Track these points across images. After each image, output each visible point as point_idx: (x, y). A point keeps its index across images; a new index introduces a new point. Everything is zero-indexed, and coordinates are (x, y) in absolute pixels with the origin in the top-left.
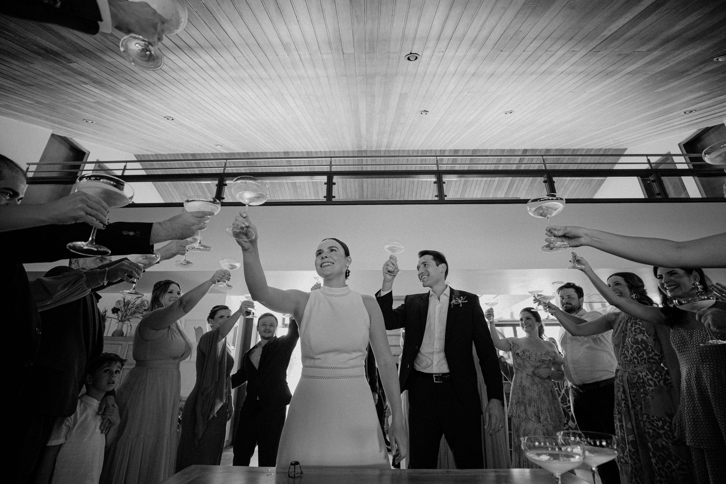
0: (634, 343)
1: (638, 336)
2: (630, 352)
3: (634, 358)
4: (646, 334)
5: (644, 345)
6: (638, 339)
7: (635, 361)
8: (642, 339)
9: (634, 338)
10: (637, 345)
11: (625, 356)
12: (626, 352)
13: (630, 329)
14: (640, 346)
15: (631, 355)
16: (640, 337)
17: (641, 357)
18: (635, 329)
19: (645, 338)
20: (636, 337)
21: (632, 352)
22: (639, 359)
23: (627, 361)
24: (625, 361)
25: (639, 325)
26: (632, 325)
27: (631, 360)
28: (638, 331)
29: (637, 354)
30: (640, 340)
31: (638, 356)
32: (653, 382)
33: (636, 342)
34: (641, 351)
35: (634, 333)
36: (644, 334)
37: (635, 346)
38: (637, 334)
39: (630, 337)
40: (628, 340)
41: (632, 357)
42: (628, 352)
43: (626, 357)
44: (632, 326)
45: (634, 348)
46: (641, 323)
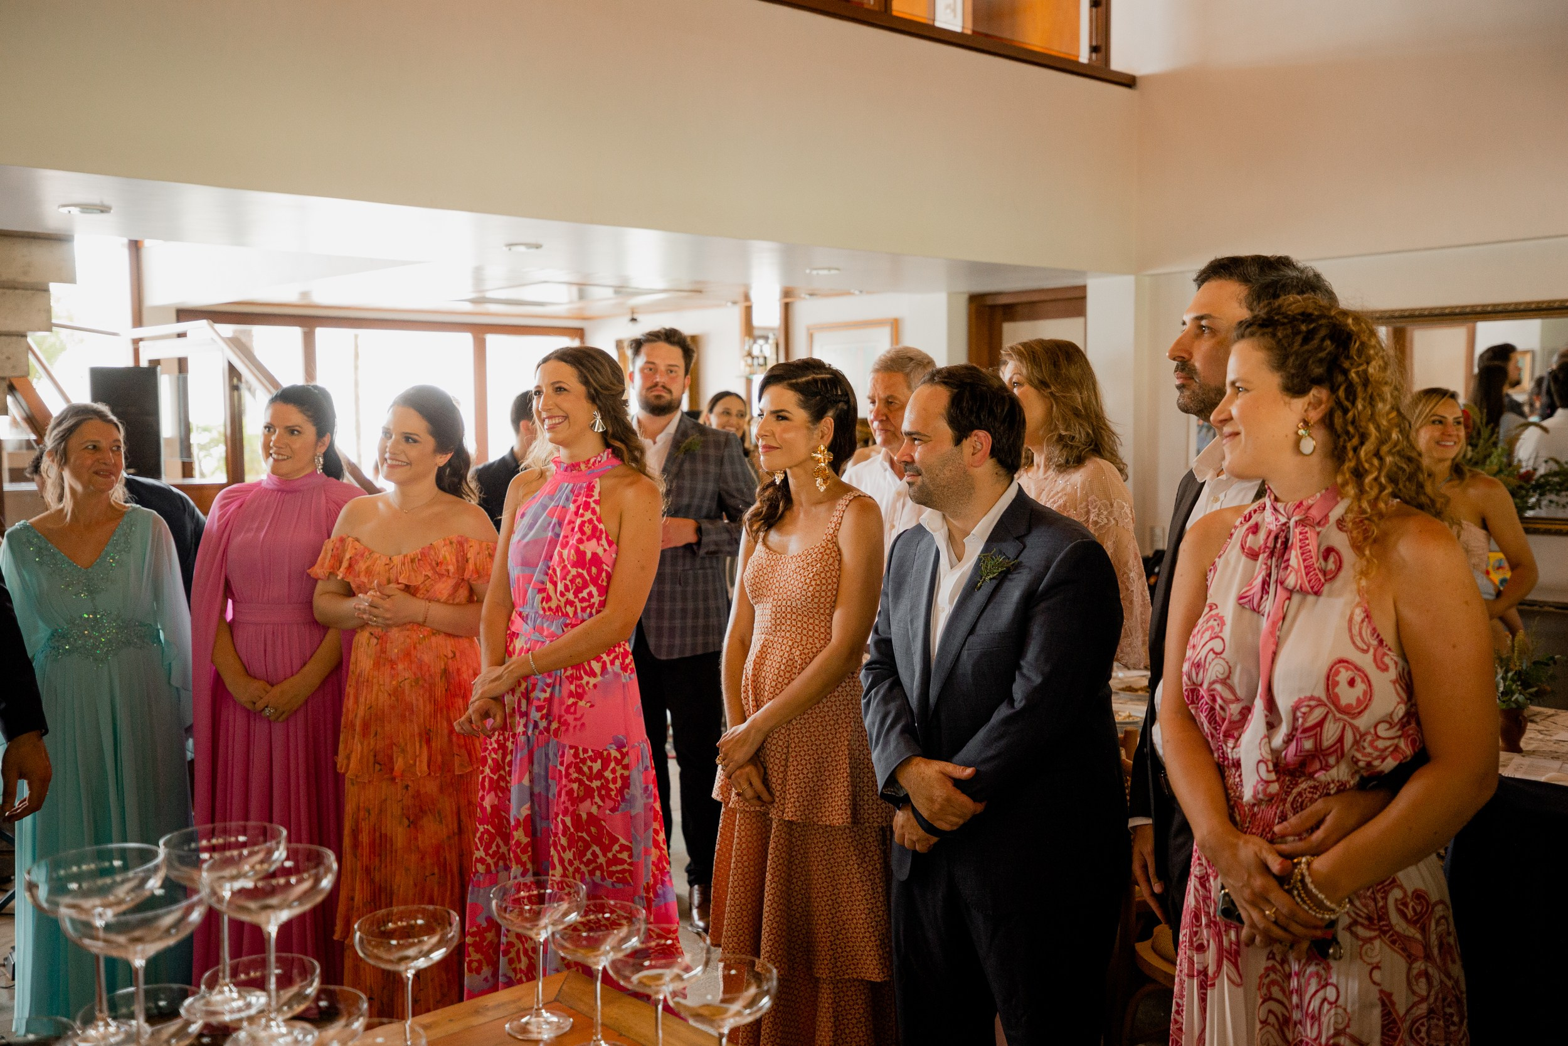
0: (574, 565)
1: (586, 544)
2: (560, 587)
3: (569, 603)
4: (604, 542)
5: (594, 570)
6: (584, 553)
7: (570, 610)
8: (595, 555)
9: (578, 550)
10: (580, 570)
11: (544, 595)
12: (549, 586)
13: (571, 522)
14: (585, 573)
15: (562, 594)
16: (590, 548)
17: (582, 600)
18: (583, 523)
19: (600, 551)
20: (582, 547)
21: (566, 587)
22: (579, 605)
23: (550, 609)
24: (544, 609)
25: (594, 512)
26: (578, 508)
27: (558, 608)
28: (588, 529)
29: (576, 594)
30: (589, 556)
31: (576, 596)
32: (600, 664)
33: (580, 560)
34: (585, 585)
35: (578, 536)
36: (599, 539)
37: (574, 571)
38: (585, 538)
39: (567, 543)
40: (561, 555)
41: (563, 600)
42: (555, 584)
43: (548, 599)
44: (576, 513)
45: (569, 577)
46: (598, 509)
